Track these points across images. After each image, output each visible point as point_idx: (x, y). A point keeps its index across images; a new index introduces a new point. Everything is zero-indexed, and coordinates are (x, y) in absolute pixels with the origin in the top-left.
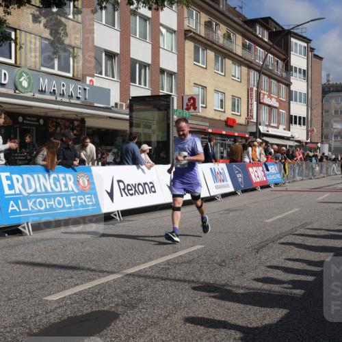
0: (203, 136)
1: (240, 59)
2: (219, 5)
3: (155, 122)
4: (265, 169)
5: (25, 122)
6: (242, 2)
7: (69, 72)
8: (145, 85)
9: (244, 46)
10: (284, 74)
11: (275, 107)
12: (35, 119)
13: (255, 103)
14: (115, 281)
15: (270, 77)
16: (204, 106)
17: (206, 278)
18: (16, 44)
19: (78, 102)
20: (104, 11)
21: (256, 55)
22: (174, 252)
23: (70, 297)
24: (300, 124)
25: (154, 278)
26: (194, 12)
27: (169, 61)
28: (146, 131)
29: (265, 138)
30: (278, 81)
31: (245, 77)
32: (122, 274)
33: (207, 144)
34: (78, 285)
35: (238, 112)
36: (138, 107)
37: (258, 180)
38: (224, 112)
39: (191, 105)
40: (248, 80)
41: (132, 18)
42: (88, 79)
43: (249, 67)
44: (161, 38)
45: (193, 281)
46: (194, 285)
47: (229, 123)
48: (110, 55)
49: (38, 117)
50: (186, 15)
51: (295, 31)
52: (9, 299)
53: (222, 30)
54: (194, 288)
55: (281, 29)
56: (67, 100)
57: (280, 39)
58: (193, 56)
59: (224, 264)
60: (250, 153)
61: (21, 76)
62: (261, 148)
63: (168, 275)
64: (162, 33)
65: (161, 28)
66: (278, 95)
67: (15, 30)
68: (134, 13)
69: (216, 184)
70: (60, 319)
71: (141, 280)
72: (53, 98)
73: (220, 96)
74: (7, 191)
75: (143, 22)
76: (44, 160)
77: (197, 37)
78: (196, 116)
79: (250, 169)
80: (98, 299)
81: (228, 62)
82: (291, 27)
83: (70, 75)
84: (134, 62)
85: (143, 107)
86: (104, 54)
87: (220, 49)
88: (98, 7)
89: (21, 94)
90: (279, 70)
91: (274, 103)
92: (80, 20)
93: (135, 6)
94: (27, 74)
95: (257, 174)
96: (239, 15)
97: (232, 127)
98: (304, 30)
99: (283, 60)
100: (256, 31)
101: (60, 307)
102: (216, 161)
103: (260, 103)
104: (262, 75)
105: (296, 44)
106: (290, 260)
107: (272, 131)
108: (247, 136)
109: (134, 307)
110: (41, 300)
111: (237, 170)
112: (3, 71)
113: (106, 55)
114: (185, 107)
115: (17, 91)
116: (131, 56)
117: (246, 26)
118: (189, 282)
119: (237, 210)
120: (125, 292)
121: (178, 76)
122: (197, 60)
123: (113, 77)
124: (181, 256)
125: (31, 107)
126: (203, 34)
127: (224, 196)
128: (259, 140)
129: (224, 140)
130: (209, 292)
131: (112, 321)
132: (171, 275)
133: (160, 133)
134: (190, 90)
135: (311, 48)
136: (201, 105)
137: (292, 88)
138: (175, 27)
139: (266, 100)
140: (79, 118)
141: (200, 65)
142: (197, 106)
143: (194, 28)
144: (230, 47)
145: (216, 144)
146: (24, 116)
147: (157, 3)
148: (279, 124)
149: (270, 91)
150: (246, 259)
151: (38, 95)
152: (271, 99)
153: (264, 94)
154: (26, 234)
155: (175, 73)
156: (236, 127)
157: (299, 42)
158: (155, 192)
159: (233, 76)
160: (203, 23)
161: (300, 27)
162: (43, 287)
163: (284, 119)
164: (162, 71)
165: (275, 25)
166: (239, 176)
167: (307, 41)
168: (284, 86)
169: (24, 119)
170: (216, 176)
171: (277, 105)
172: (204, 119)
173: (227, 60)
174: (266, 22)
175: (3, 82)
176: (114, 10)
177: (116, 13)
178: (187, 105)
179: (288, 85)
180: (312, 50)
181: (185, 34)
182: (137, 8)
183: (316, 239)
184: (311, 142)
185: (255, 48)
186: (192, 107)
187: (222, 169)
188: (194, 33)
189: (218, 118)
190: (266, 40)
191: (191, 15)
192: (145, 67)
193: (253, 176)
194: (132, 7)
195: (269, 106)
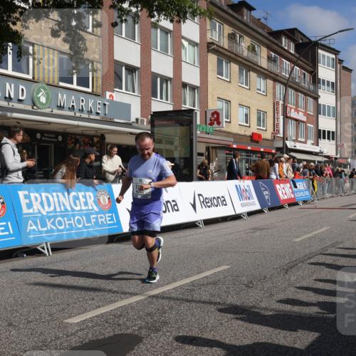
0: (227, 152)
1: (265, 72)
2: (243, 16)
3: (178, 138)
4: (293, 186)
5: (43, 138)
6: (267, 13)
7: (88, 87)
8: (167, 100)
9: (269, 58)
10: (312, 87)
11: (303, 122)
12: (54, 136)
13: (281, 117)
14: (137, 302)
15: (297, 90)
16: (229, 120)
17: (232, 300)
18: (34, 59)
19: (98, 118)
20: (124, 25)
21: (281, 68)
22: (198, 273)
23: (91, 320)
24: (329, 138)
25: (178, 300)
26: (217, 24)
27: (191, 75)
28: (168, 147)
29: (292, 154)
30: (306, 94)
31: (270, 91)
32: (145, 295)
33: (232, 160)
34: (99, 307)
35: (264, 126)
36: (160, 122)
37: (286, 197)
38: (249, 127)
39: (214, 120)
40: (274, 94)
41: (153, 30)
42: (108, 94)
43: (275, 80)
44: (183, 51)
45: (219, 304)
46: (220, 307)
47: (255, 138)
48: (131, 69)
49: (57, 134)
50: (208, 27)
51: (323, 42)
52: (29, 322)
53: (246, 42)
54: (221, 310)
55: (307, 41)
56: (86, 116)
57: (307, 51)
58: (216, 69)
59: (251, 285)
60: (277, 169)
61: (39, 91)
62: (288, 164)
63: (192, 296)
64: (184, 46)
65: (183, 41)
66: (306, 108)
67: (33, 45)
68: (155, 26)
69: (242, 202)
70: (82, 342)
71: (165, 302)
72: (72, 114)
73: (245, 110)
74: (25, 210)
75: (164, 34)
76: (63, 178)
77: (220, 50)
78: (220, 131)
79: (278, 186)
80: (121, 322)
81: (253, 75)
82: (318, 39)
83: (90, 90)
84: (155, 76)
85: (165, 122)
86: (124, 68)
87: (244, 61)
88: (118, 20)
89: (39, 110)
90: (306, 83)
91: (301, 117)
92: (99, 34)
93: (156, 18)
94: (45, 89)
95: (284, 191)
96: (264, 27)
97: (257, 142)
98: (332, 41)
99: (311, 73)
100: (282, 43)
101: (81, 330)
102: (241, 178)
103: (287, 117)
104: (288, 88)
105: (324, 56)
106: (321, 281)
107: (299, 146)
108: (273, 151)
109: (158, 330)
110: (62, 323)
111: (264, 187)
112: (21, 87)
113: (126, 69)
114: (208, 122)
115: (35, 107)
116: (152, 70)
117: (271, 38)
118: (215, 304)
119: (264, 229)
120: (149, 314)
121: (200, 90)
122: (220, 73)
123: (134, 92)
124: (206, 277)
125: (49, 123)
126: (226, 47)
127: (250, 214)
128: (286, 156)
129: (250, 156)
130: (236, 314)
131: (136, 345)
132: (196, 296)
133: (183, 149)
134: (213, 105)
135: (339, 60)
136: (225, 120)
137: (321, 101)
138: (197, 40)
139: (293, 114)
140: (99, 134)
141: (224, 78)
142: (220, 120)
143: (217, 40)
144: (255, 60)
145: (241, 160)
146: (43, 132)
147: (178, 15)
148: (307, 138)
149: (297, 104)
150: (275, 280)
151: (56, 111)
152: (298, 113)
153: (291, 108)
154: (45, 255)
155: (197, 87)
156: (262, 143)
157: (327, 54)
158: (178, 210)
159: (258, 89)
160: (226, 35)
161: (328, 38)
162: (63, 309)
163: (312, 133)
164: (185, 85)
165: (302, 37)
166: (266, 193)
167: (336, 52)
168: (311, 100)
169: (42, 135)
170: (242, 193)
171: (304, 119)
172: (229, 134)
173: (251, 73)
174: (292, 34)
175: (21, 98)
176: (135, 24)
177: (136, 26)
178: (211, 120)
179: (316, 98)
180: (341, 61)
181: (208, 47)
182: (158, 21)
183: (348, 259)
184: (341, 158)
185: (281, 61)
186: (215, 122)
187: (248, 186)
188: (217, 45)
189: (242, 133)
190: (292, 52)
191: (213, 28)
192: (167, 81)
193: (280, 193)
194: (152, 20)
195: (296, 120)
